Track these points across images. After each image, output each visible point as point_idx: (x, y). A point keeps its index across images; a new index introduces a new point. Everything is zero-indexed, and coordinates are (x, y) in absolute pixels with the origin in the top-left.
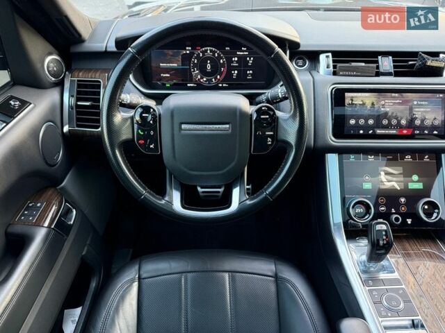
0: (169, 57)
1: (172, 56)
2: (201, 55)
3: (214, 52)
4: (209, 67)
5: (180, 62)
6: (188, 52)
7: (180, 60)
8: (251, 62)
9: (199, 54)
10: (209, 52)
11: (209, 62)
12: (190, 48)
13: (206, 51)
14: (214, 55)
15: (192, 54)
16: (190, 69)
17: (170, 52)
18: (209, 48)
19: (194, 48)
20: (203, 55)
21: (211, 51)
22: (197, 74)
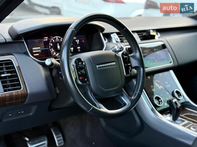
0: (37, 44)
1: (38, 43)
2: (54, 41)
3: (60, 39)
4: (59, 47)
5: (43, 46)
6: (47, 40)
7: (43, 45)
8: (78, 42)
9: (52, 41)
10: (57, 39)
11: (58, 44)
12: (47, 38)
13: (56, 38)
14: (60, 40)
15: (48, 41)
16: (49, 49)
17: (37, 41)
18: (57, 37)
19: (49, 37)
20: (55, 41)
21: (58, 38)
22: (53, 52)
